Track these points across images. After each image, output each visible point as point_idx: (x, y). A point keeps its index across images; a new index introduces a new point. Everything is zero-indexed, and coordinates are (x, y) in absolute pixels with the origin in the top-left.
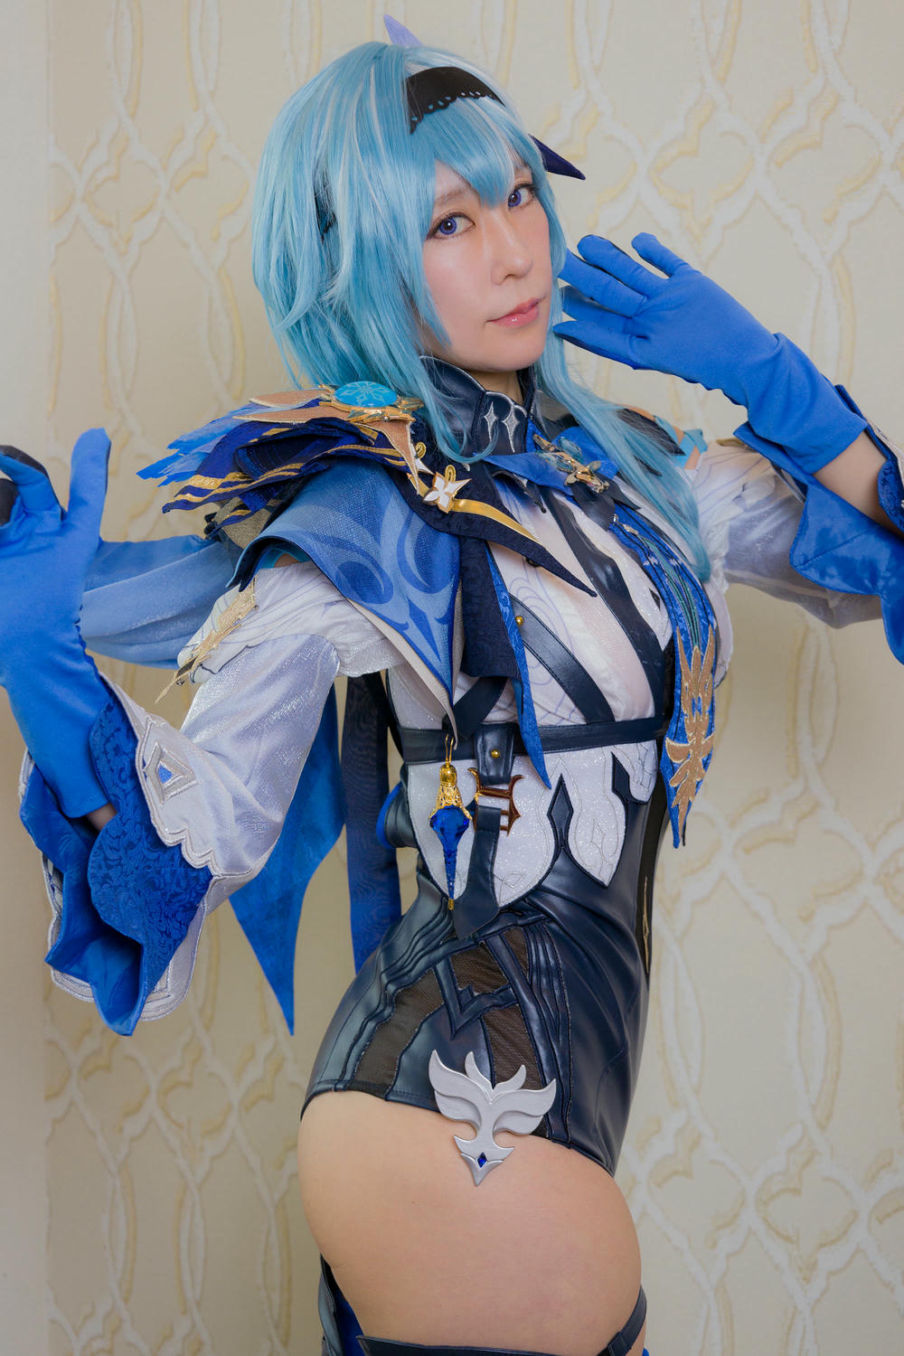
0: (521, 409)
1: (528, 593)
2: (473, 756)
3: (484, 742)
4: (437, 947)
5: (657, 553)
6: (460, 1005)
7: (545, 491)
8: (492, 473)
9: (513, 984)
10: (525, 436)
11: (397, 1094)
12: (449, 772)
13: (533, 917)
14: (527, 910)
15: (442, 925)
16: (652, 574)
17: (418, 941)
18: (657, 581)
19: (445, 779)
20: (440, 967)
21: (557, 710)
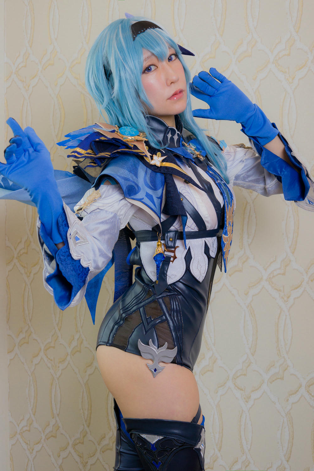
0: (179, 133)
1: (185, 191)
2: (164, 240)
3: (167, 236)
4: (141, 302)
5: (219, 179)
6: (147, 323)
7: (187, 159)
8: (172, 154)
9: (165, 315)
10: (180, 142)
11: (129, 350)
12: (160, 243)
13: (173, 293)
14: (171, 290)
15: (142, 295)
16: (219, 185)
17: (134, 300)
18: (220, 187)
19: (158, 245)
20: (141, 309)
21: (191, 226)
